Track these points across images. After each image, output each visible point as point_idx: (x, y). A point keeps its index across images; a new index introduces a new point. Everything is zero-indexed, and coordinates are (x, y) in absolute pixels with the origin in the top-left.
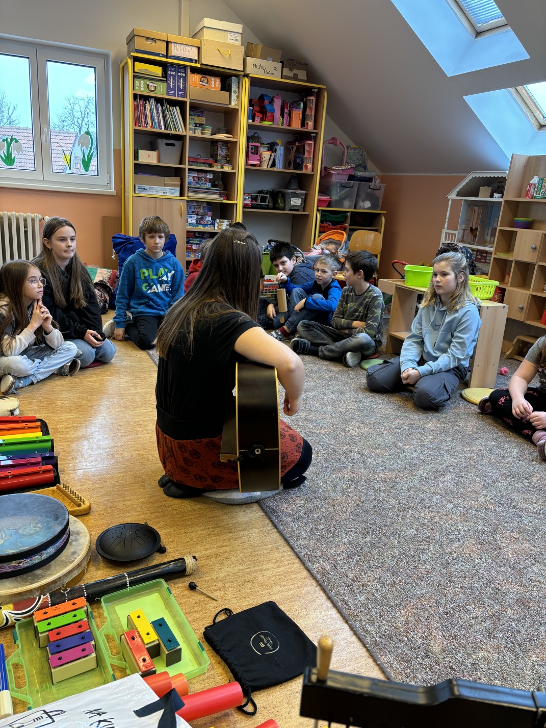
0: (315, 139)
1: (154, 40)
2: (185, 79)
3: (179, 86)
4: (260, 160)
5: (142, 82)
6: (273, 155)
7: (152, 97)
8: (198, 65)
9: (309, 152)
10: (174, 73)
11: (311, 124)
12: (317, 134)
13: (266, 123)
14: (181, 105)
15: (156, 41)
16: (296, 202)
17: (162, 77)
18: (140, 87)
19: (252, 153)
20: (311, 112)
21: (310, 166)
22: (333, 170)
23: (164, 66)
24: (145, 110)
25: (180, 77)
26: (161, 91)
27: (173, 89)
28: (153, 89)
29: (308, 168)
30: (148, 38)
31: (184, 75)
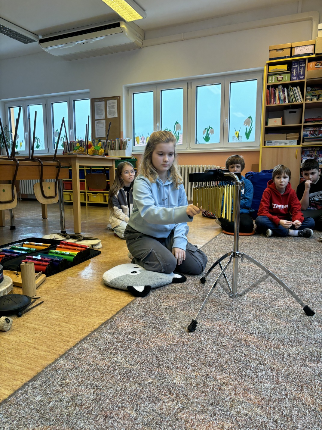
1: (282, 49)
2: (304, 67)
3: (300, 73)
5: (274, 77)
7: (280, 85)
8: (314, 56)
14: (301, 85)
15: (284, 49)
17: (288, 70)
18: (272, 80)
23: (290, 64)
24: (275, 93)
25: (302, 67)
26: (286, 79)
27: (296, 76)
28: (281, 79)
30: (278, 50)
31: (304, 65)
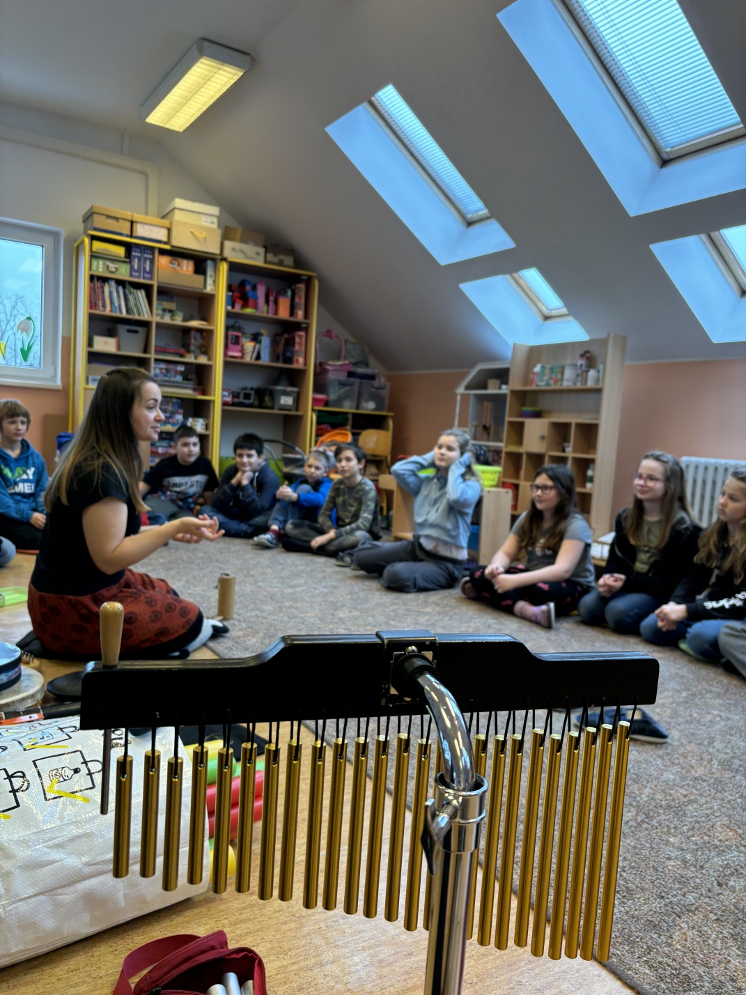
0: (307, 330)
1: (117, 219)
2: (152, 261)
3: (144, 268)
4: (242, 351)
5: (101, 262)
6: (257, 346)
7: (111, 279)
8: (167, 247)
9: (300, 344)
10: (139, 255)
11: (300, 314)
12: (308, 324)
13: (249, 311)
14: (148, 289)
15: (120, 220)
16: (287, 401)
17: (125, 257)
18: (98, 267)
19: (232, 343)
20: (300, 300)
21: (301, 360)
22: (330, 365)
23: (129, 247)
24: (103, 292)
25: (146, 259)
26: (123, 272)
27: (138, 271)
28: (113, 270)
29: (299, 362)
30: (109, 217)
31: (151, 257)
